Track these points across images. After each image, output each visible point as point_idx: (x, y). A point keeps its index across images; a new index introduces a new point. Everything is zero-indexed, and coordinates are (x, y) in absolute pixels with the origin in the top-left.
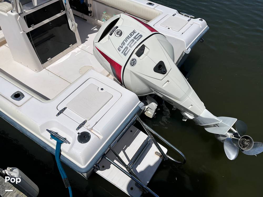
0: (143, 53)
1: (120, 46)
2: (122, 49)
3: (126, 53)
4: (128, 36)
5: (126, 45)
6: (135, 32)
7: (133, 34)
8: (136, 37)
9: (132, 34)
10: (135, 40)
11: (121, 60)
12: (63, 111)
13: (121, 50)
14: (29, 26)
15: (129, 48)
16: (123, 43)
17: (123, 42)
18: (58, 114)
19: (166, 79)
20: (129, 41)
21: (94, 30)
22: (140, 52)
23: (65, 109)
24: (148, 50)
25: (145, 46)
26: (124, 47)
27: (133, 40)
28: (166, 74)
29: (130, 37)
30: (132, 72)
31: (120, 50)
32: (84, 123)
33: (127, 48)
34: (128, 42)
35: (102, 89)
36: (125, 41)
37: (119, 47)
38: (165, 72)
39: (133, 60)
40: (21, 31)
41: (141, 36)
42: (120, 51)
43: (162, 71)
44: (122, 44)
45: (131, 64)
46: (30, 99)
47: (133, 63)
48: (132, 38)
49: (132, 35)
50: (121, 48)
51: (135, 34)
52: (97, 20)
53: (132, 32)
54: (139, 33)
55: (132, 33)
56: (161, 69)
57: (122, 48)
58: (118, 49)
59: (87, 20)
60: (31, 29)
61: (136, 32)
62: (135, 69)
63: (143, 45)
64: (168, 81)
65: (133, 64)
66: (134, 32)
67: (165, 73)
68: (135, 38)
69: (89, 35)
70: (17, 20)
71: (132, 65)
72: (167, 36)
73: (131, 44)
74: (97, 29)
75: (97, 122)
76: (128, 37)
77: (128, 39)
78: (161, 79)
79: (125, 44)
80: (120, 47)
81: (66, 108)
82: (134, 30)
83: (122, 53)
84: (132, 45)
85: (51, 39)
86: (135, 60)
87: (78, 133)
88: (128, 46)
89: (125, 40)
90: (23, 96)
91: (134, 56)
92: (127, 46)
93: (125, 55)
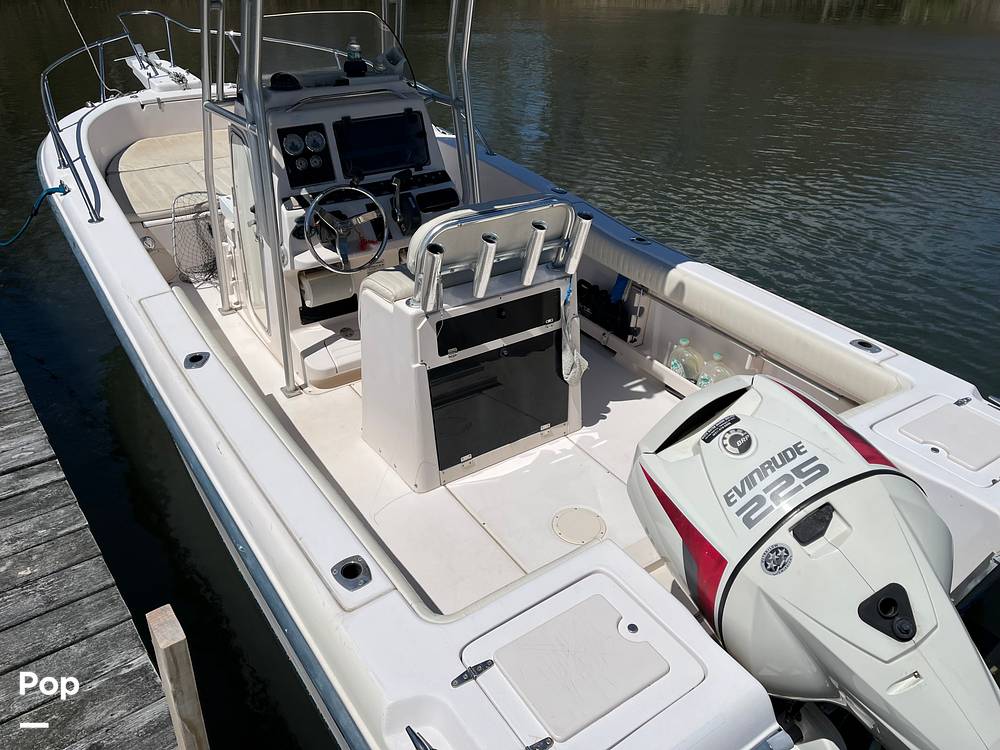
0: (822, 533)
1: (735, 488)
2: (741, 502)
3: (753, 517)
4: (773, 459)
5: (757, 490)
6: (802, 450)
7: (791, 456)
8: (804, 470)
9: (787, 456)
10: (798, 481)
11: (728, 538)
12: (479, 673)
13: (736, 501)
14: (442, 352)
15: (769, 502)
16: (749, 481)
17: (751, 475)
18: (461, 680)
19: (907, 664)
20: (773, 476)
21: (635, 389)
22: (811, 528)
23: (487, 665)
24: (845, 527)
25: (834, 510)
26: (750, 495)
27: (788, 479)
28: (909, 644)
29: (780, 463)
30: (762, 596)
31: (732, 501)
33: (759, 500)
34: (767, 481)
35: (633, 628)
36: (755, 475)
37: (731, 491)
38: (907, 632)
39: (775, 550)
40: (416, 362)
41: (824, 470)
42: (730, 504)
43: (896, 627)
44: (742, 482)
45: (766, 565)
46: (386, 593)
47: (777, 562)
48: (787, 469)
49: (789, 460)
50: (736, 497)
51: (800, 460)
52: (651, 360)
53: (790, 449)
54: (815, 459)
55: (789, 453)
56: (893, 618)
57: (741, 494)
58: (726, 496)
59: (615, 353)
60: (446, 360)
61: (806, 451)
62: (778, 586)
63: (827, 504)
64: (916, 675)
65: (776, 568)
66: (798, 450)
67: (906, 636)
68: (797, 471)
69: (611, 405)
70: (415, 329)
71: (771, 570)
73: (781, 489)
74: (645, 387)
76: (772, 464)
77: (769, 471)
78: (886, 659)
79: (755, 484)
80: (733, 492)
81: (492, 663)
82: (800, 443)
83: (738, 513)
84: (781, 495)
85: (485, 392)
86: (787, 552)
88: (767, 496)
89: (756, 470)
90: (369, 577)
91: (784, 537)
92: (763, 494)
93: (749, 523)
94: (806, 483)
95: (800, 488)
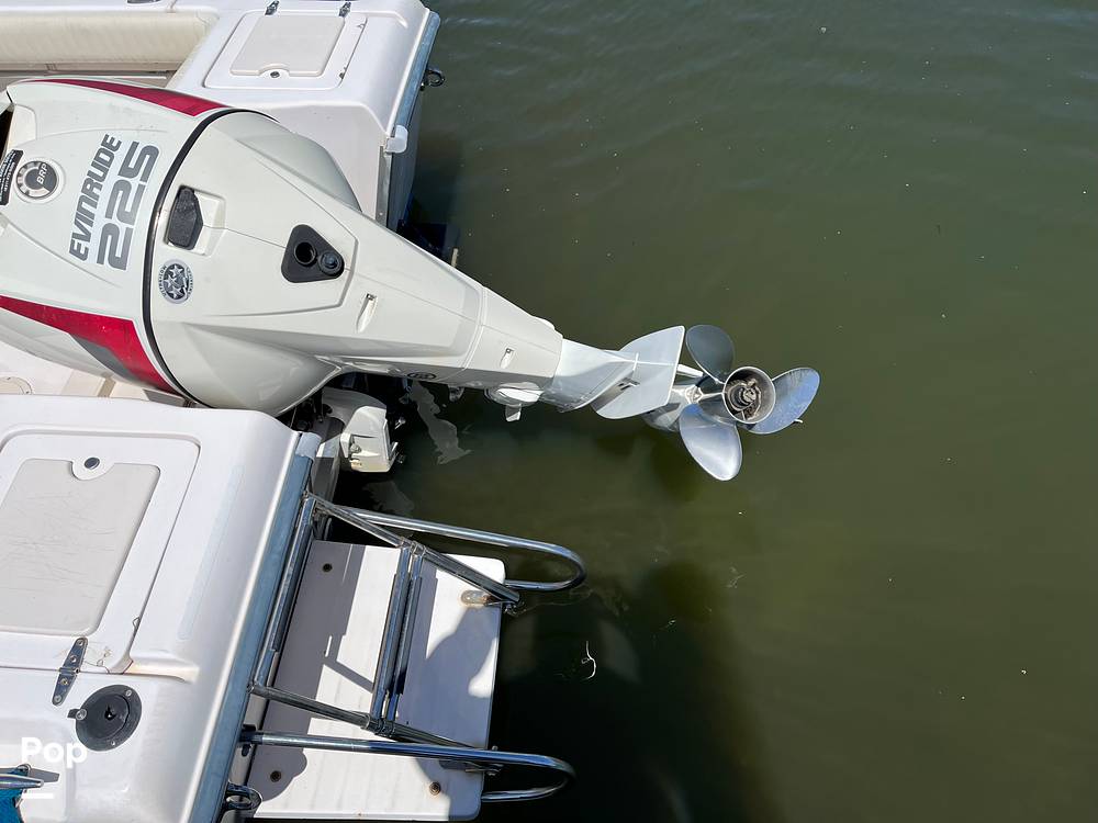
0: (199, 224)
1: (75, 235)
2: (93, 246)
3: (118, 254)
4: (90, 173)
5: (100, 220)
6: (114, 144)
7: (107, 158)
8: (132, 165)
9: (102, 161)
10: (135, 182)
11: (115, 297)
13: (86, 249)
15: (122, 227)
16: (83, 217)
17: (80, 208)
19: (356, 294)
20: (104, 194)
22: (185, 224)
24: (217, 201)
25: (193, 191)
26: (96, 231)
27: (118, 186)
28: (345, 274)
29: (101, 174)
30: (192, 329)
31: (82, 252)
32: (78, 650)
33: (110, 230)
34: (103, 204)
35: (91, 463)
36: (85, 205)
37: (73, 242)
38: (334, 265)
39: (168, 273)
41: (152, 152)
42: (84, 257)
43: (324, 268)
44: (76, 223)
45: (171, 295)
47: (178, 285)
48: (113, 176)
49: (109, 164)
50: (84, 244)
51: (120, 156)
53: (100, 151)
54: (135, 145)
55: (102, 156)
56: (316, 260)
57: (87, 237)
58: (72, 251)
61: (119, 143)
62: (202, 305)
63: (182, 188)
64: (370, 297)
65: (182, 291)
66: (109, 146)
67: (337, 269)
68: (125, 170)
71: (179, 297)
72: (273, 111)
73: (123, 203)
75: (139, 619)
76: (93, 182)
77: (95, 190)
78: (336, 303)
79: (92, 216)
80: (77, 241)
82: (107, 136)
83: (100, 260)
84: (128, 208)
86: (180, 267)
87: (72, 714)
88: (115, 220)
89: (82, 199)
91: (166, 253)
92: (108, 221)
93: (119, 263)
94: (145, 178)
95: (141, 188)
